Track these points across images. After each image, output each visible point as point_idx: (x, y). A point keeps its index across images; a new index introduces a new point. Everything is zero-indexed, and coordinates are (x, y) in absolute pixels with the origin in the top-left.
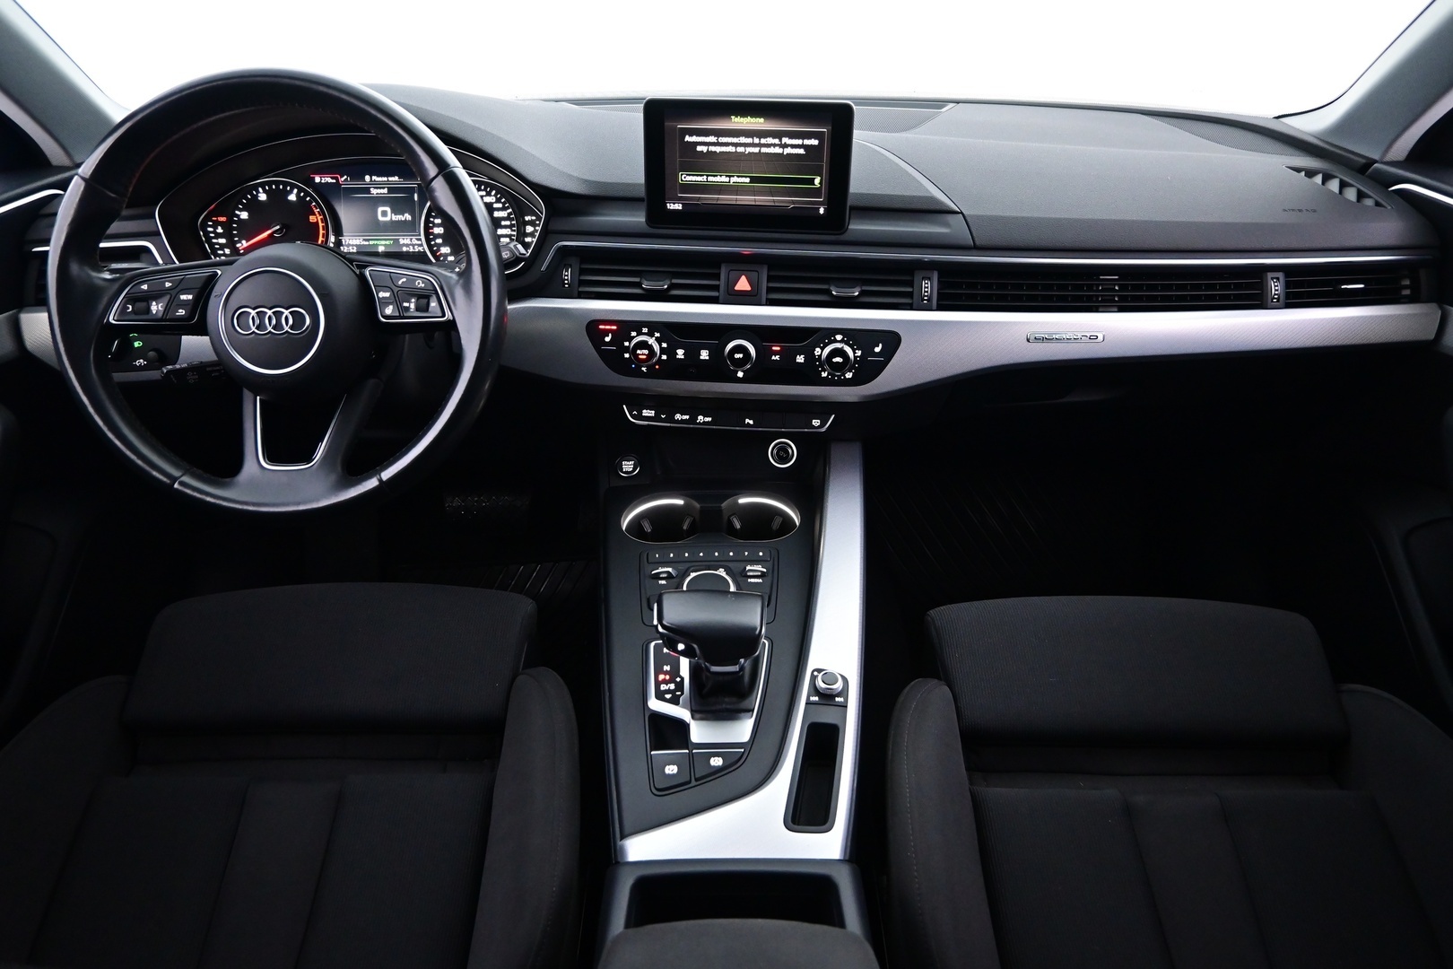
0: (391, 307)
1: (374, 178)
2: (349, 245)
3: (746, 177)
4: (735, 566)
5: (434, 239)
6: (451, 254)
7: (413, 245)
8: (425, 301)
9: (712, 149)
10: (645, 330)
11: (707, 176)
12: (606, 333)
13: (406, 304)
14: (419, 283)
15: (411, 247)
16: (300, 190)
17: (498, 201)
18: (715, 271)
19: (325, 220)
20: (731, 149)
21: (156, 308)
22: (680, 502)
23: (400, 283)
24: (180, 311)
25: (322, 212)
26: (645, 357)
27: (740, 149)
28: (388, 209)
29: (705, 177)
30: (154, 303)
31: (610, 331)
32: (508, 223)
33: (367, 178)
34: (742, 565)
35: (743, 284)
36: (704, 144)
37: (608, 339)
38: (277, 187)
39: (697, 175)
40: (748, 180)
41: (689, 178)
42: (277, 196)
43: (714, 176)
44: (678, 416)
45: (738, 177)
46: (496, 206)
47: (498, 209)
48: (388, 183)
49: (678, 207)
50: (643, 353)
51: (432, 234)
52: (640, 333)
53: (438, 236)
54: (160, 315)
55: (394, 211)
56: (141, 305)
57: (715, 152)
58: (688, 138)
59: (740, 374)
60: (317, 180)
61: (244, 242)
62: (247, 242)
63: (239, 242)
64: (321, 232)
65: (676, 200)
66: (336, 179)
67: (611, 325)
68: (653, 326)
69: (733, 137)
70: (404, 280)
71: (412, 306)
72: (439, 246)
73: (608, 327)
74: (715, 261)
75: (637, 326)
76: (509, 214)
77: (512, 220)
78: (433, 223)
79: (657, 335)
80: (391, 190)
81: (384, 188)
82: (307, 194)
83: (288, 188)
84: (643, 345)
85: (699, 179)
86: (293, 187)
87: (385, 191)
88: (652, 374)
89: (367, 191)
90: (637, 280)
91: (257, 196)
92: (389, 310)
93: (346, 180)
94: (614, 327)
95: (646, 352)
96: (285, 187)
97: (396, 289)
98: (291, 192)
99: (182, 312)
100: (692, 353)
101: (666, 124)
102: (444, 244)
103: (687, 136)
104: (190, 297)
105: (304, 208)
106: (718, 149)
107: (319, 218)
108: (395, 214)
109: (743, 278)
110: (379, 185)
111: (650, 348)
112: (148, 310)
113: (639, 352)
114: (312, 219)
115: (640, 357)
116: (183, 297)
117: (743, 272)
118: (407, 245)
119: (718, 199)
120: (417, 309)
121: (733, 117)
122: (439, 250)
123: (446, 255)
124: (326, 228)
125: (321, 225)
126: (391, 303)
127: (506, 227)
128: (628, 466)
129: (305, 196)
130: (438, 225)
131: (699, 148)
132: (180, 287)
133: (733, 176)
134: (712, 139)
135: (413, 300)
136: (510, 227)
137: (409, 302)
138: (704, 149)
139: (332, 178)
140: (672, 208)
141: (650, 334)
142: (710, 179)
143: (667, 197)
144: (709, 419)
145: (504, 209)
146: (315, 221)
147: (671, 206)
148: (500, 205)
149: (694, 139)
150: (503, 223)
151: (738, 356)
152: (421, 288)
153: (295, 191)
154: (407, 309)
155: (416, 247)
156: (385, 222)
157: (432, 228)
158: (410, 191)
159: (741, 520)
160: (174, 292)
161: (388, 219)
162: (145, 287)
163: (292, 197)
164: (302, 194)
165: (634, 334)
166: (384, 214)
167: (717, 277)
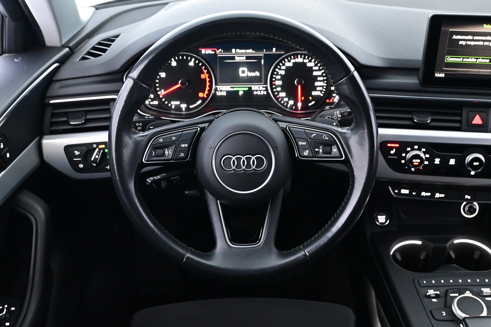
0: (307, 151)
1: (238, 50)
2: (221, 91)
3: (487, 59)
4: (475, 289)
5: (276, 88)
6: (286, 97)
7: (260, 91)
8: (329, 148)
9: (469, 43)
10: (416, 147)
11: (463, 58)
12: (392, 148)
13: (317, 150)
14: (325, 137)
15: (259, 92)
16: (196, 59)
17: (316, 65)
18: (459, 111)
19: (210, 77)
20: (481, 43)
21: (168, 153)
22: (419, 243)
23: (312, 136)
24: (181, 154)
25: (208, 72)
26: (417, 164)
27: (486, 43)
28: (245, 69)
29: (462, 59)
30: (166, 150)
31: (395, 147)
32: (322, 78)
33: (233, 50)
34: (478, 287)
35: (477, 120)
36: (463, 40)
37: (392, 152)
38: (183, 57)
39: (457, 58)
40: (488, 61)
41: (451, 59)
42: (182, 63)
43: (467, 58)
44: (424, 194)
45: (482, 59)
46: (314, 68)
47: (316, 70)
48: (246, 53)
49: (442, 75)
50: (416, 162)
51: (275, 85)
52: (413, 149)
53: (278, 86)
54: (170, 157)
55: (250, 70)
56: (159, 151)
57: (471, 45)
58: (455, 37)
59: (473, 173)
60: (203, 51)
61: (163, 91)
62: (165, 91)
63: (160, 90)
64: (208, 84)
65: (441, 71)
66: (215, 51)
67: (395, 144)
68: (421, 145)
69: (483, 36)
70: (315, 135)
71: (321, 150)
72: (278, 92)
73: (393, 145)
74: (460, 105)
75: (411, 144)
76: (323, 73)
77: (324, 77)
78: (275, 78)
79: (423, 150)
80: (248, 58)
81: (243, 56)
82: (200, 61)
83: (189, 58)
84: (417, 157)
85: (458, 60)
86: (192, 57)
87: (244, 58)
88: (418, 172)
89: (233, 58)
90: (409, 116)
91: (171, 63)
92: (306, 153)
93: (221, 52)
94: (397, 145)
95: (419, 161)
96: (187, 58)
97: (310, 141)
98: (191, 60)
99: (182, 155)
100: (444, 161)
101: (442, 28)
102: (282, 91)
103: (454, 36)
104: (186, 145)
105: (198, 70)
106: (472, 43)
107: (207, 75)
108: (250, 72)
109: (477, 116)
110: (240, 55)
111: (421, 158)
112: (164, 155)
113: (414, 161)
114: (203, 76)
115: (415, 164)
116: (183, 146)
117: (478, 113)
118: (257, 91)
119: (468, 71)
120: (324, 153)
121: (485, 25)
122: (278, 94)
123: (282, 98)
124: (211, 82)
125: (208, 80)
126: (307, 149)
127: (320, 81)
128: (382, 219)
129: (199, 63)
130: (279, 80)
131: (461, 43)
132: (180, 140)
133: (479, 58)
134: (470, 37)
135: (321, 147)
136: (323, 81)
137: (319, 148)
138: (464, 43)
139: (212, 51)
140: (438, 76)
141: (419, 149)
142: (465, 60)
143: (436, 70)
144: (443, 195)
145: (319, 70)
146: (204, 77)
147: (437, 75)
148: (317, 68)
149: (459, 37)
150: (319, 79)
151: (475, 164)
152: (326, 140)
153: (193, 59)
154: (318, 152)
155: (262, 91)
156: (243, 77)
157: (275, 81)
158: (259, 58)
159: (455, 253)
160: (177, 143)
161: (245, 75)
162: (161, 140)
163: (191, 64)
164: (197, 62)
165: (409, 149)
166: (243, 72)
167: (461, 115)
